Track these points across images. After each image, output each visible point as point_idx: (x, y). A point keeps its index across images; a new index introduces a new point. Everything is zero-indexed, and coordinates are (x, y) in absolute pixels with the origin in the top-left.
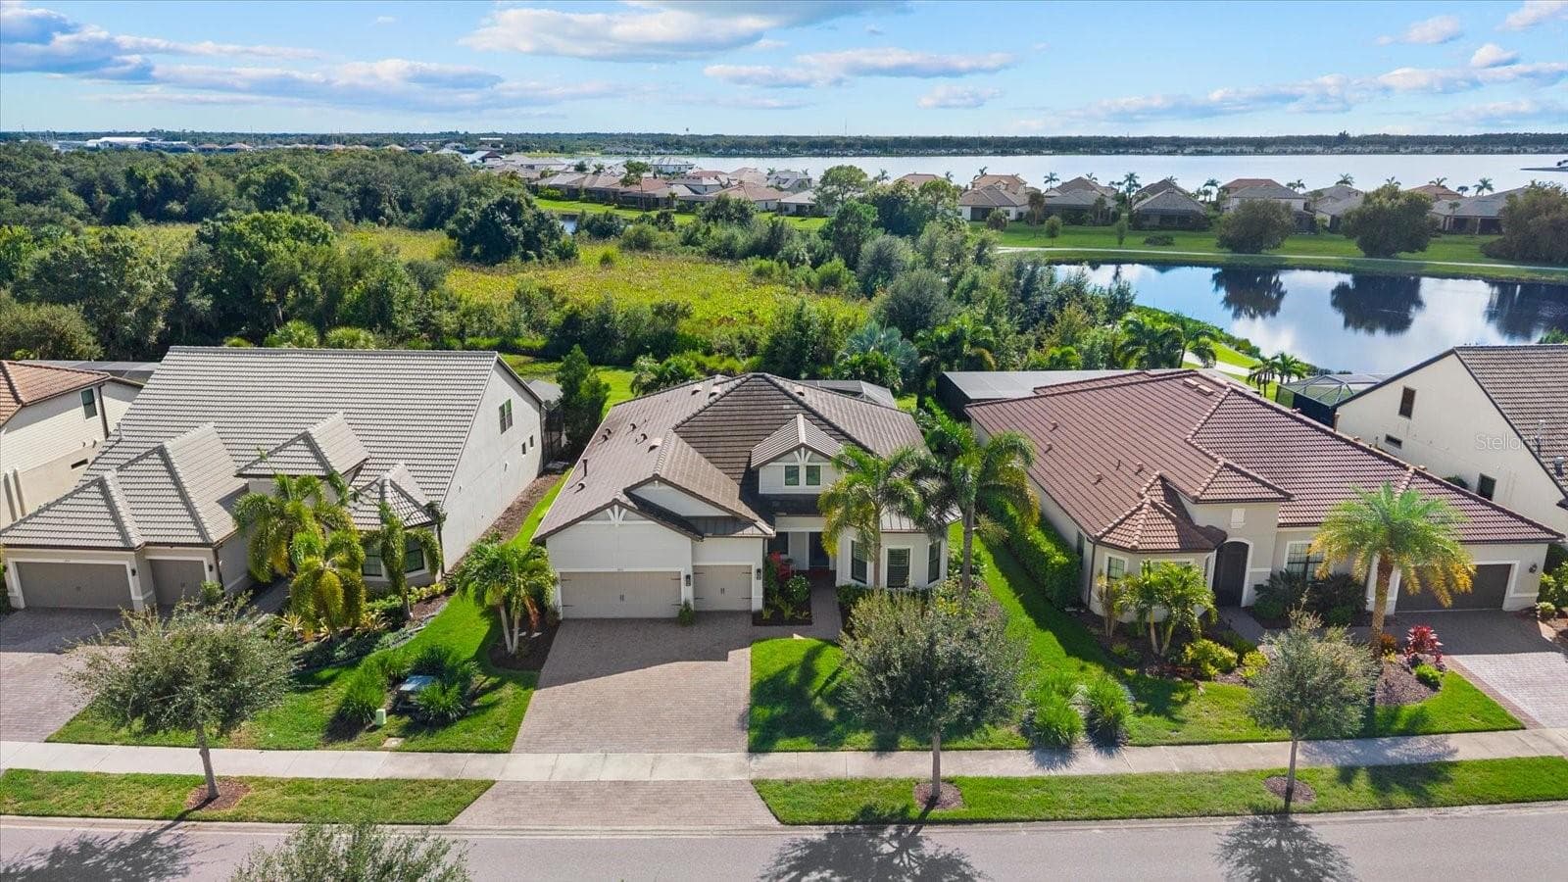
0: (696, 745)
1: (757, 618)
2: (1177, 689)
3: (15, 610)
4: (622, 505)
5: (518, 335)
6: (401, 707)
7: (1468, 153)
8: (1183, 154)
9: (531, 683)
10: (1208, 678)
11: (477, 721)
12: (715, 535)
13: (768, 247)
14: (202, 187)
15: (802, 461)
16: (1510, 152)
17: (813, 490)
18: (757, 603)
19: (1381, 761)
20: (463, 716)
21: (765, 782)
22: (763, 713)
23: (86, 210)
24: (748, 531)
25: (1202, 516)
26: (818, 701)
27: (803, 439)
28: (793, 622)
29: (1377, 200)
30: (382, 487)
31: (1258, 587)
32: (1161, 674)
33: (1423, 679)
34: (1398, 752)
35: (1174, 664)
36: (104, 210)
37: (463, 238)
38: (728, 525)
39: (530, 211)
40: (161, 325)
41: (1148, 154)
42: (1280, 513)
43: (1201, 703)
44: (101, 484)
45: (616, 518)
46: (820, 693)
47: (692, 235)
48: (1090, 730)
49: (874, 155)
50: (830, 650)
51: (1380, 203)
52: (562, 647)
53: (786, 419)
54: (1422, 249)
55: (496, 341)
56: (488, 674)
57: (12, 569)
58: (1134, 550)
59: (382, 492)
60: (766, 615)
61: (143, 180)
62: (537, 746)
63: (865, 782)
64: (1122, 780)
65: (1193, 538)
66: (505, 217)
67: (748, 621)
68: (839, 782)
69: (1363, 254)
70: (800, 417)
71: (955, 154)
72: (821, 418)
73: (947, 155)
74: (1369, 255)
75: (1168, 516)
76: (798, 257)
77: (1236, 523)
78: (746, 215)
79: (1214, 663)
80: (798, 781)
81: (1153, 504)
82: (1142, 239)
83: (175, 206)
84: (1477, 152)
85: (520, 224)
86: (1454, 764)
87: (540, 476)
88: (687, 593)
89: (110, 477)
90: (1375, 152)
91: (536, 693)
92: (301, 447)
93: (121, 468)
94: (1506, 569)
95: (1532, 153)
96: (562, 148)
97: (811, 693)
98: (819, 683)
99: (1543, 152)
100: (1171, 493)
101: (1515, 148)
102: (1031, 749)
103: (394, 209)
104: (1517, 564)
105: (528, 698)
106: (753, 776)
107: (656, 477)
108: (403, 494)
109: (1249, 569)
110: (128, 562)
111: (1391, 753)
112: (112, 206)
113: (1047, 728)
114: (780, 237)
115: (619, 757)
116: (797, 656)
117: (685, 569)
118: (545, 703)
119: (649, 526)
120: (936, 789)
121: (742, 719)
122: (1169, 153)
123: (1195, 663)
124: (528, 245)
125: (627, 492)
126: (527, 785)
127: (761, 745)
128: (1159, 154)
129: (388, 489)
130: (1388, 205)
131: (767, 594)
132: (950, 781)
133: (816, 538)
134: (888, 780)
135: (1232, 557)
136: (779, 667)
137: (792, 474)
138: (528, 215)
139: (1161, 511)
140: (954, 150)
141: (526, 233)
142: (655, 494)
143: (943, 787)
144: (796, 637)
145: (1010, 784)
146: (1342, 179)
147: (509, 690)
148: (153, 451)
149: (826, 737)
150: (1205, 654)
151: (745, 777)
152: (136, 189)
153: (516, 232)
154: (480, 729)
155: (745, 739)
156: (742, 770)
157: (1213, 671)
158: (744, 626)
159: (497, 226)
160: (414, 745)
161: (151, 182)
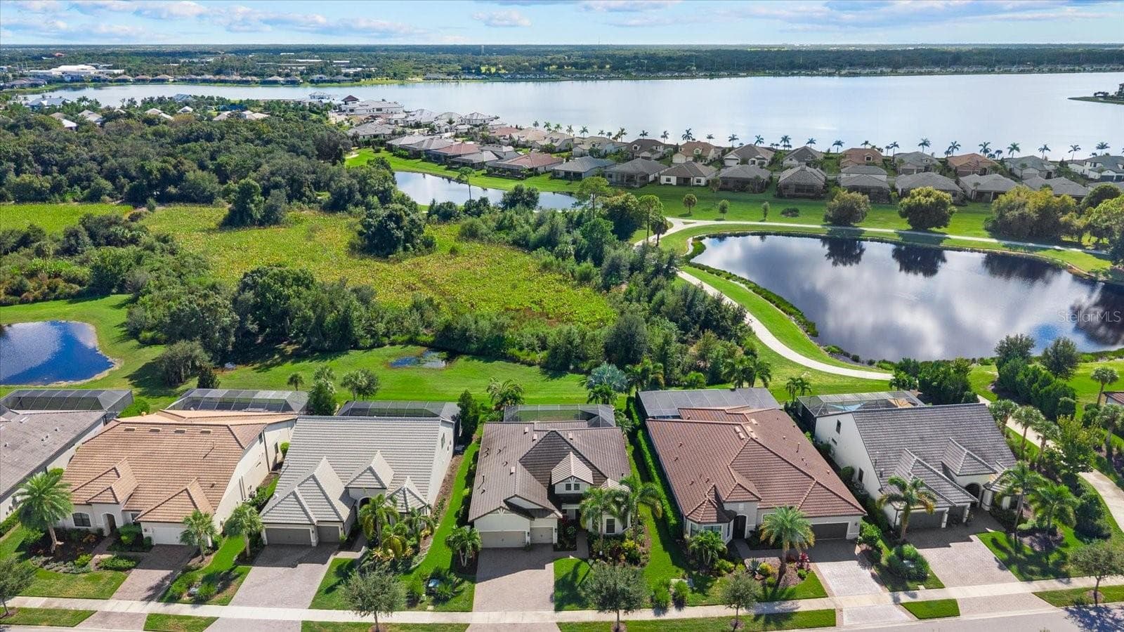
0: (537, 608)
1: (555, 548)
2: (710, 580)
3: (264, 545)
4: (504, 508)
5: (418, 334)
6: (430, 592)
7: (1043, 72)
8: (840, 75)
9: (474, 581)
10: (722, 576)
11: (458, 598)
12: (539, 517)
13: (549, 242)
14: (190, 178)
15: (573, 482)
16: (1073, 71)
17: (576, 492)
18: (555, 540)
19: (772, 612)
20: (453, 597)
21: (561, 623)
22: (559, 594)
23: (114, 190)
24: (552, 515)
25: (727, 507)
26: (579, 589)
27: (573, 474)
28: (569, 549)
29: (918, 198)
30: (404, 491)
31: (751, 532)
32: (705, 573)
33: (800, 576)
34: (778, 607)
35: (711, 569)
36: (125, 190)
37: (368, 237)
38: (544, 512)
39: (407, 218)
40: (233, 339)
41: (815, 75)
42: (758, 505)
43: (718, 588)
44: (294, 493)
45: (501, 513)
46: (580, 585)
47: (502, 222)
48: (674, 599)
49: (619, 78)
50: (584, 564)
51: (919, 200)
52: (483, 562)
53: (565, 454)
54: (946, 226)
55: (406, 337)
56: (458, 577)
57: (264, 531)
58: (699, 523)
59: (404, 494)
60: (559, 546)
61: (150, 172)
62: (481, 609)
63: (595, 623)
64: (682, 621)
65: (724, 515)
66: (393, 225)
67: (551, 548)
68: (586, 623)
69: (910, 227)
70: (571, 453)
71: (677, 78)
72: (580, 454)
73: (671, 78)
74: (915, 229)
75: (714, 507)
76: (566, 252)
77: (741, 509)
78: (534, 198)
79: (725, 569)
80: (572, 623)
81: (709, 501)
82: (781, 209)
83: (172, 190)
84: (1051, 71)
85: (401, 228)
86: (796, 613)
87: (453, 456)
88: (528, 539)
89: (296, 490)
90: (977, 73)
91: (476, 585)
92: (369, 474)
93: (299, 486)
94: (847, 524)
95: (1088, 71)
96: (395, 75)
97: (576, 585)
98: (579, 580)
99: (1097, 71)
100: (717, 496)
101: (1077, 68)
102: (653, 608)
103: (311, 191)
104: (850, 523)
105: (474, 588)
106: (557, 621)
107: (516, 495)
108: (413, 494)
109: (747, 525)
110: (311, 528)
111: (776, 608)
112: (132, 189)
113: (658, 601)
114: (556, 233)
115: (512, 613)
116: (570, 568)
117: (528, 530)
118: (482, 590)
119: (514, 516)
120: (618, 626)
121: (551, 597)
122: (830, 75)
123: (718, 569)
124: (406, 241)
125: (505, 501)
126: (481, 625)
127: (558, 608)
128: (823, 75)
129: (407, 492)
130: (923, 202)
131: (559, 536)
132: (623, 622)
133: (577, 510)
134: (603, 622)
135: (740, 522)
136: (565, 573)
137: (568, 487)
138: (406, 220)
139: (712, 504)
140: (676, 74)
141: (405, 233)
142: (516, 501)
143: (620, 624)
144: (571, 557)
145: (644, 623)
146: (922, 142)
147: (466, 584)
148: (310, 478)
149: (582, 604)
150: (722, 565)
151: (555, 621)
152: (147, 178)
153: (400, 234)
154: (459, 602)
155: (553, 606)
156: (553, 618)
157: (724, 572)
158: (550, 551)
159: (389, 231)
160: (438, 609)
161: (155, 172)
